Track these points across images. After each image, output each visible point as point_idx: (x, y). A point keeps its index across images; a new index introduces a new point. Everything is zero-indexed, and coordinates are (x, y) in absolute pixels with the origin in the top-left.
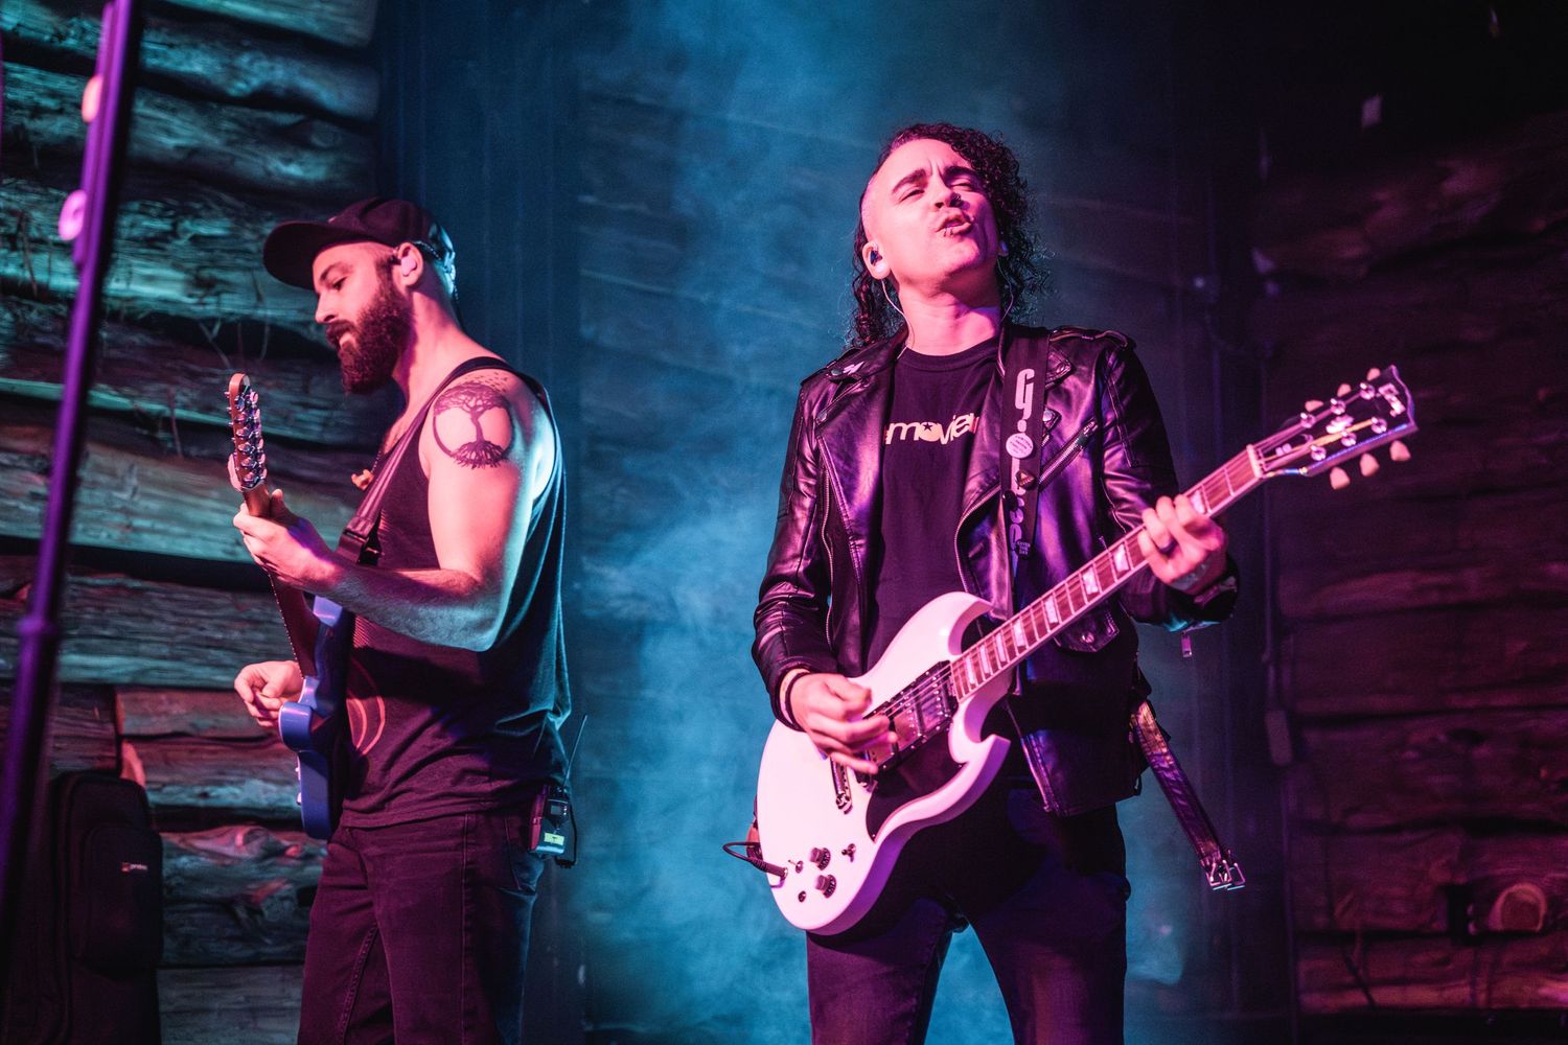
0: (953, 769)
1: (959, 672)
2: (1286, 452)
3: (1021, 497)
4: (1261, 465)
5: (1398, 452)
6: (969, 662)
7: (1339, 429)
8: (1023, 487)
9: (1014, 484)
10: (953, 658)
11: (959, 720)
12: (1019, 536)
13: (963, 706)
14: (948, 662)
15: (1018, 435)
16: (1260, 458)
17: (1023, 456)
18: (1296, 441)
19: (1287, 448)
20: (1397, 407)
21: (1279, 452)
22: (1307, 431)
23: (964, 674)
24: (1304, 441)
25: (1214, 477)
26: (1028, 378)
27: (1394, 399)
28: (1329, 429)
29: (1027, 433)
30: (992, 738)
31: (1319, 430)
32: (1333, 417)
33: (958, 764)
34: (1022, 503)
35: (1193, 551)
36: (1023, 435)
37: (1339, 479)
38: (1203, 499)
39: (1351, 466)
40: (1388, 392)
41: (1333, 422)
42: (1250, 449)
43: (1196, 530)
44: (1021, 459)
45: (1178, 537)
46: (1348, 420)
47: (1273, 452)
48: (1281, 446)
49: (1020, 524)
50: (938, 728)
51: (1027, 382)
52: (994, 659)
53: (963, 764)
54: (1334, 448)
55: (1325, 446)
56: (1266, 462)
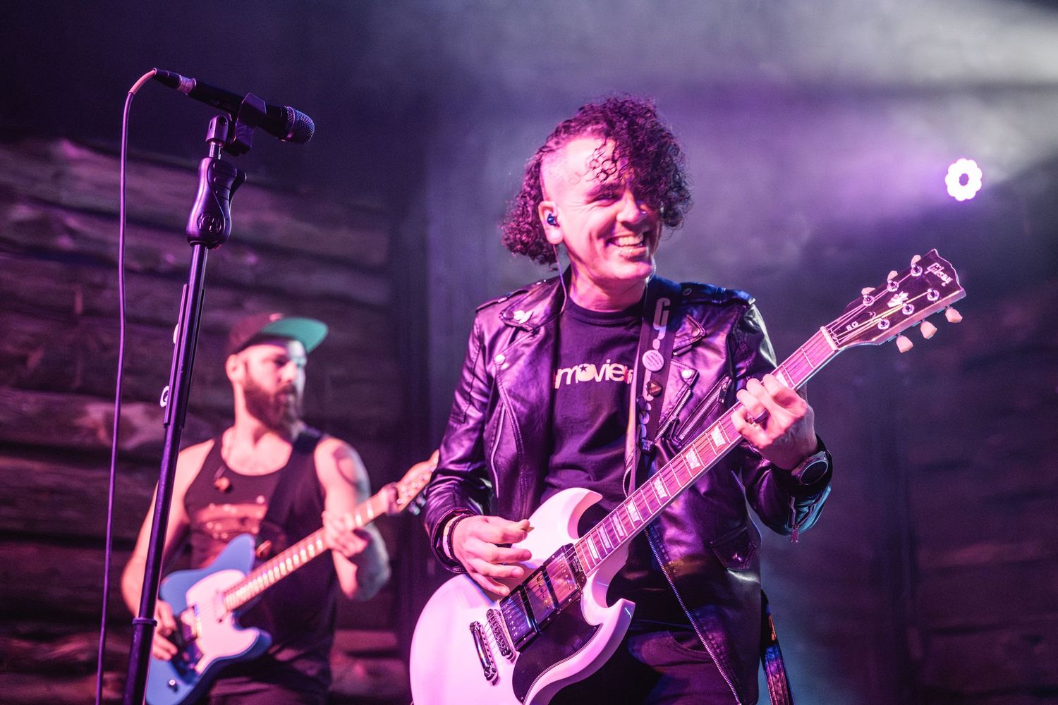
0: (590, 631)
1: (583, 551)
2: (856, 329)
3: (649, 402)
4: (835, 340)
5: (953, 316)
6: (590, 543)
7: (899, 302)
8: (652, 394)
9: (645, 392)
10: (575, 542)
11: (587, 592)
12: (644, 435)
13: (590, 580)
14: (571, 545)
15: (653, 351)
16: (832, 335)
17: (655, 369)
18: (863, 317)
19: (856, 324)
20: (946, 279)
21: (849, 328)
22: (870, 309)
23: (587, 552)
24: (869, 317)
25: (793, 357)
26: (665, 305)
27: (942, 273)
28: (890, 305)
29: (659, 350)
30: (620, 602)
31: (881, 306)
32: (890, 295)
33: (593, 627)
34: (649, 407)
35: (782, 419)
36: (657, 352)
37: (904, 344)
38: (785, 376)
39: (913, 333)
40: (936, 270)
41: (892, 299)
42: (823, 329)
43: (783, 401)
44: (653, 372)
45: (769, 407)
46: (904, 296)
47: (844, 329)
48: (850, 323)
49: (646, 425)
50: (570, 600)
51: (664, 308)
52: (614, 535)
53: (598, 627)
54: (896, 318)
55: (888, 318)
56: (838, 338)
